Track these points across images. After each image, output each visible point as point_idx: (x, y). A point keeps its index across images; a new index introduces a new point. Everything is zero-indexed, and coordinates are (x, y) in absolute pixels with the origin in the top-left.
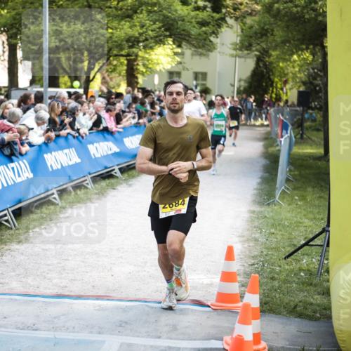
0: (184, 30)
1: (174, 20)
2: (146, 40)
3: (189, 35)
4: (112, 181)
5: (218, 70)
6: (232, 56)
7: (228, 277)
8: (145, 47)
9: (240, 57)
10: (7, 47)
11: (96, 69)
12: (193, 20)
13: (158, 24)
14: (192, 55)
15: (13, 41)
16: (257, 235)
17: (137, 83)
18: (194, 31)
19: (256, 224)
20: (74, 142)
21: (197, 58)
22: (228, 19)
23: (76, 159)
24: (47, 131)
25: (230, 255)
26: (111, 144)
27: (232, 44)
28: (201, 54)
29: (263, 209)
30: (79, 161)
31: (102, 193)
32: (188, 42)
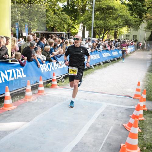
0: (131, 23)
1: (128, 20)
2: (120, 25)
3: (132, 25)
4: (108, 64)
5: (140, 34)
6: (144, 31)
7: (138, 90)
8: (120, 28)
9: (147, 31)
10: (82, 27)
11: (106, 33)
12: (134, 20)
13: (124, 21)
14: (133, 30)
15: (84, 25)
16: (147, 80)
17: (117, 38)
18: (134, 23)
19: (147, 77)
20: (99, 52)
21: (134, 31)
22: (144, 20)
23: (99, 57)
24: (91, 49)
25: (139, 84)
26: (108, 54)
27: (144, 27)
28: (135, 30)
29: (150, 73)
30: (100, 58)
31: (105, 67)
32: (132, 26)
